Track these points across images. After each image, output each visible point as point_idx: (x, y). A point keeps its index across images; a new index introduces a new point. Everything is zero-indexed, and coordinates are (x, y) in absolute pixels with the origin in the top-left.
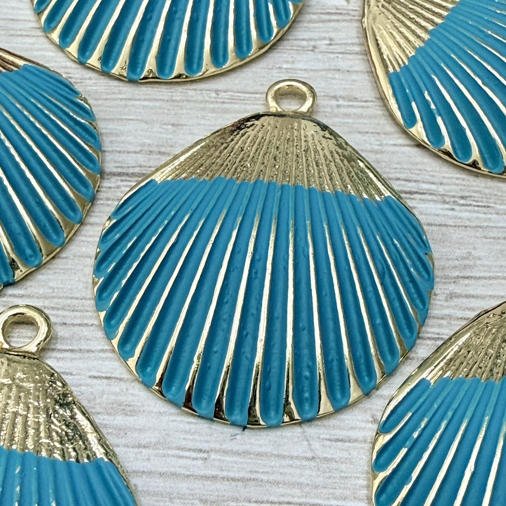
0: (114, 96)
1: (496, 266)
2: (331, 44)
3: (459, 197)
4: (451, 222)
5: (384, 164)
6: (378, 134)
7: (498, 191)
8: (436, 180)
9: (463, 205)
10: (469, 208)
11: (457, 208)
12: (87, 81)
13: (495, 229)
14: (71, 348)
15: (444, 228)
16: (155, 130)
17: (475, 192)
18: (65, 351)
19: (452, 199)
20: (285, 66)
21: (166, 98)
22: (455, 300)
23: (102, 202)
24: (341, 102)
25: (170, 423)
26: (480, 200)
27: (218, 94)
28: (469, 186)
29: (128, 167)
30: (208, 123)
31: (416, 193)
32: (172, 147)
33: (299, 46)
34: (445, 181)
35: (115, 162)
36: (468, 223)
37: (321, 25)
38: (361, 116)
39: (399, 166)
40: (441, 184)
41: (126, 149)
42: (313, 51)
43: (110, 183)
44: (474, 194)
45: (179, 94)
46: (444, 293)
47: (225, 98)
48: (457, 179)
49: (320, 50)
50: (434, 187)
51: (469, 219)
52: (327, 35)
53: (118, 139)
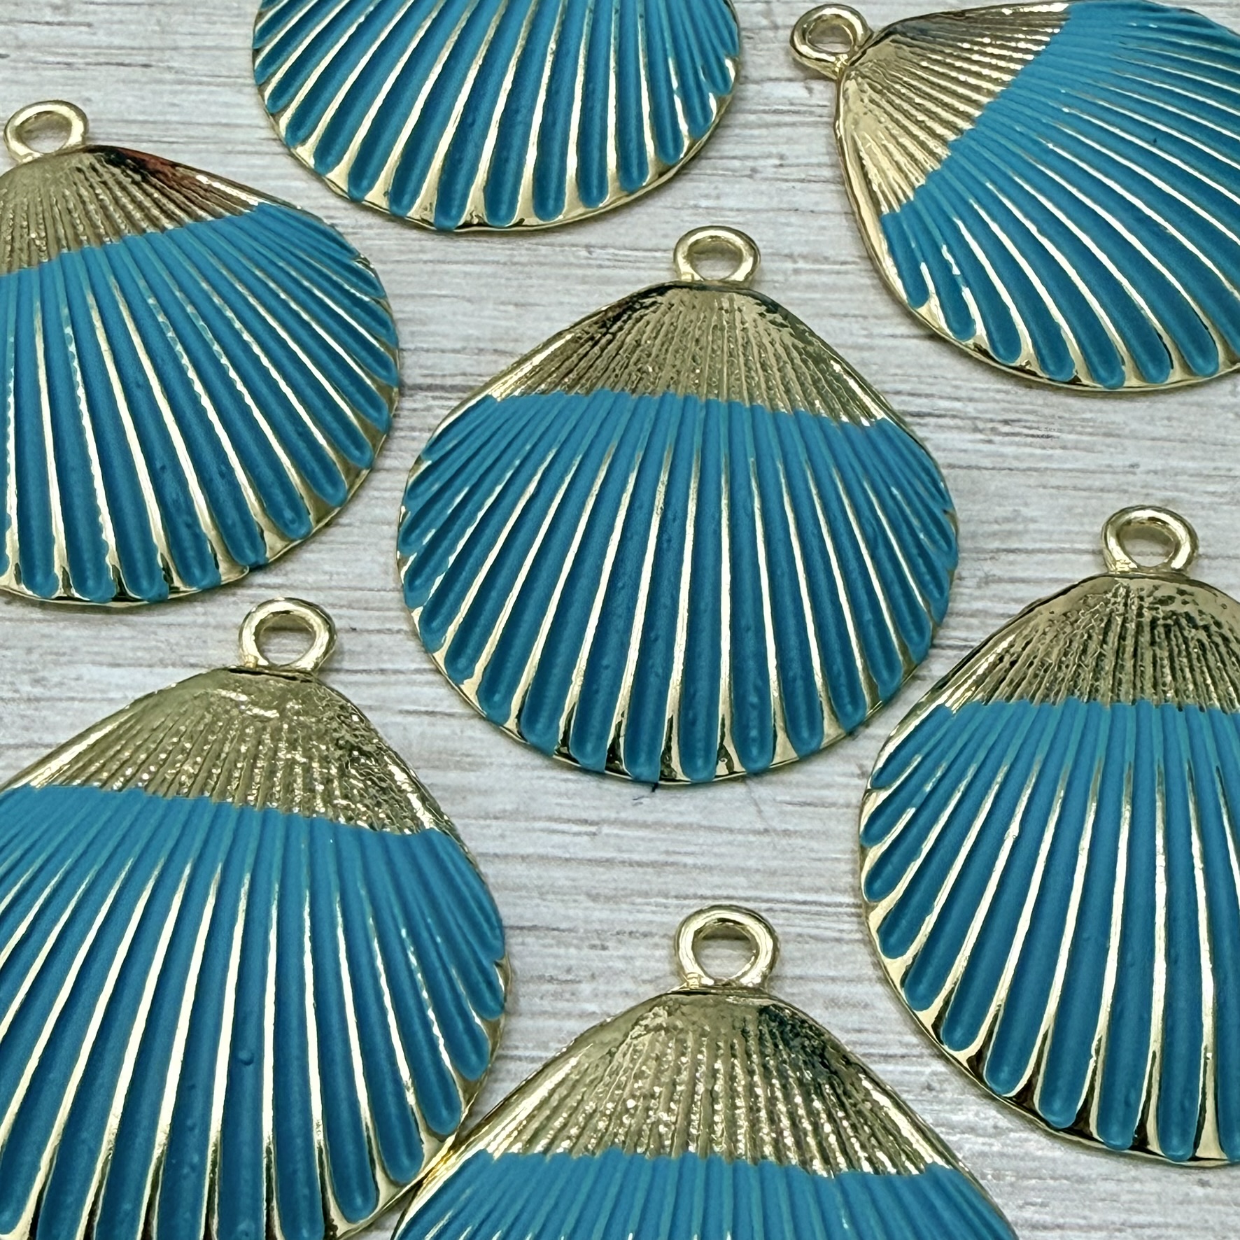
0: (413, 256)
1: (1060, 533)
2: (781, 166)
3: (1000, 421)
4: (987, 463)
5: (875, 367)
6: (865, 317)
7: (1065, 411)
8: (963, 394)
9: (1007, 434)
10: (1017, 439)
11: (997, 439)
12: (366, 231)
13: (1060, 474)
14: (366, 667)
15: (975, 473)
16: (487, 313)
17: (1027, 412)
18: (356, 672)
19: (990, 425)
20: (704, 203)
21: (503, 259)
22: (994, 586)
23: (402, 434)
24: (801, 264)
25: (534, 782)
26: (1035, 425)
27: (590, 253)
28: (1017, 403)
29: (444, 376)
30: (575, 300)
31: (930, 415)
32: (516, 341)
33: (727, 170)
34: (977, 395)
35: (421, 367)
36: (1015, 464)
37: (764, 131)
38: (834, 288)
39: (899, 371)
40: (971, 400)
41: (437, 346)
42: (750, 176)
43: (415, 401)
44: (1025, 417)
45: (524, 252)
46: (975, 576)
47: (603, 259)
48: (999, 391)
49: (763, 175)
50: (958, 405)
51: (1016, 458)
52: (774, 150)
53: (424, 329)
